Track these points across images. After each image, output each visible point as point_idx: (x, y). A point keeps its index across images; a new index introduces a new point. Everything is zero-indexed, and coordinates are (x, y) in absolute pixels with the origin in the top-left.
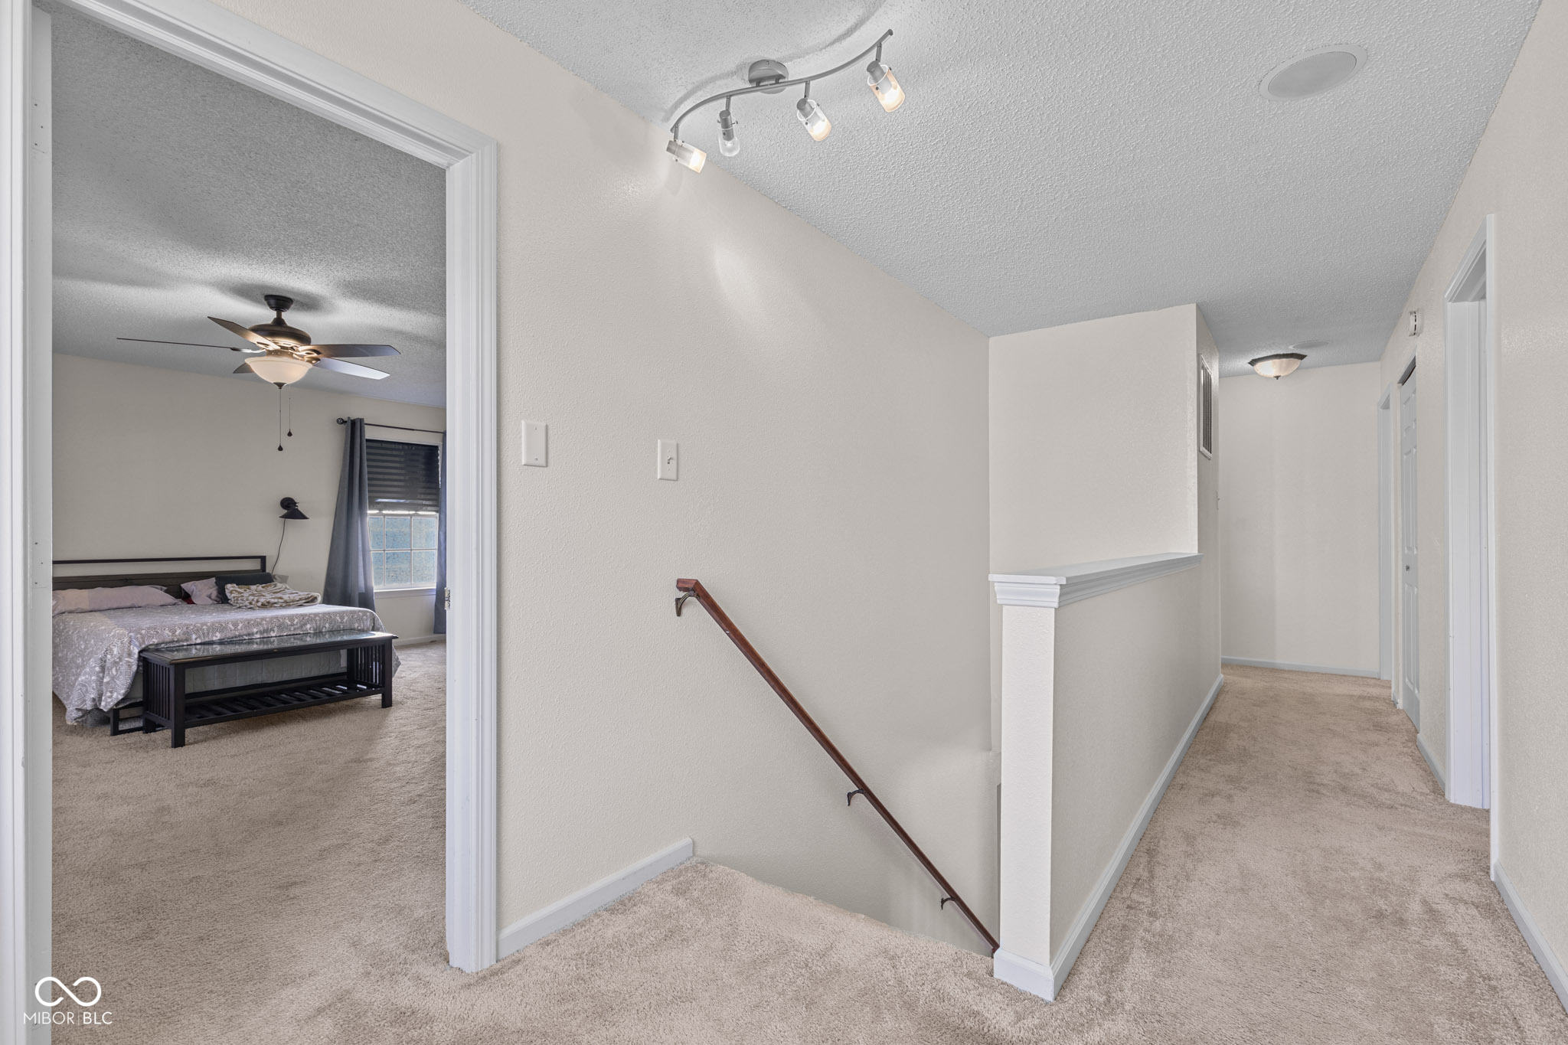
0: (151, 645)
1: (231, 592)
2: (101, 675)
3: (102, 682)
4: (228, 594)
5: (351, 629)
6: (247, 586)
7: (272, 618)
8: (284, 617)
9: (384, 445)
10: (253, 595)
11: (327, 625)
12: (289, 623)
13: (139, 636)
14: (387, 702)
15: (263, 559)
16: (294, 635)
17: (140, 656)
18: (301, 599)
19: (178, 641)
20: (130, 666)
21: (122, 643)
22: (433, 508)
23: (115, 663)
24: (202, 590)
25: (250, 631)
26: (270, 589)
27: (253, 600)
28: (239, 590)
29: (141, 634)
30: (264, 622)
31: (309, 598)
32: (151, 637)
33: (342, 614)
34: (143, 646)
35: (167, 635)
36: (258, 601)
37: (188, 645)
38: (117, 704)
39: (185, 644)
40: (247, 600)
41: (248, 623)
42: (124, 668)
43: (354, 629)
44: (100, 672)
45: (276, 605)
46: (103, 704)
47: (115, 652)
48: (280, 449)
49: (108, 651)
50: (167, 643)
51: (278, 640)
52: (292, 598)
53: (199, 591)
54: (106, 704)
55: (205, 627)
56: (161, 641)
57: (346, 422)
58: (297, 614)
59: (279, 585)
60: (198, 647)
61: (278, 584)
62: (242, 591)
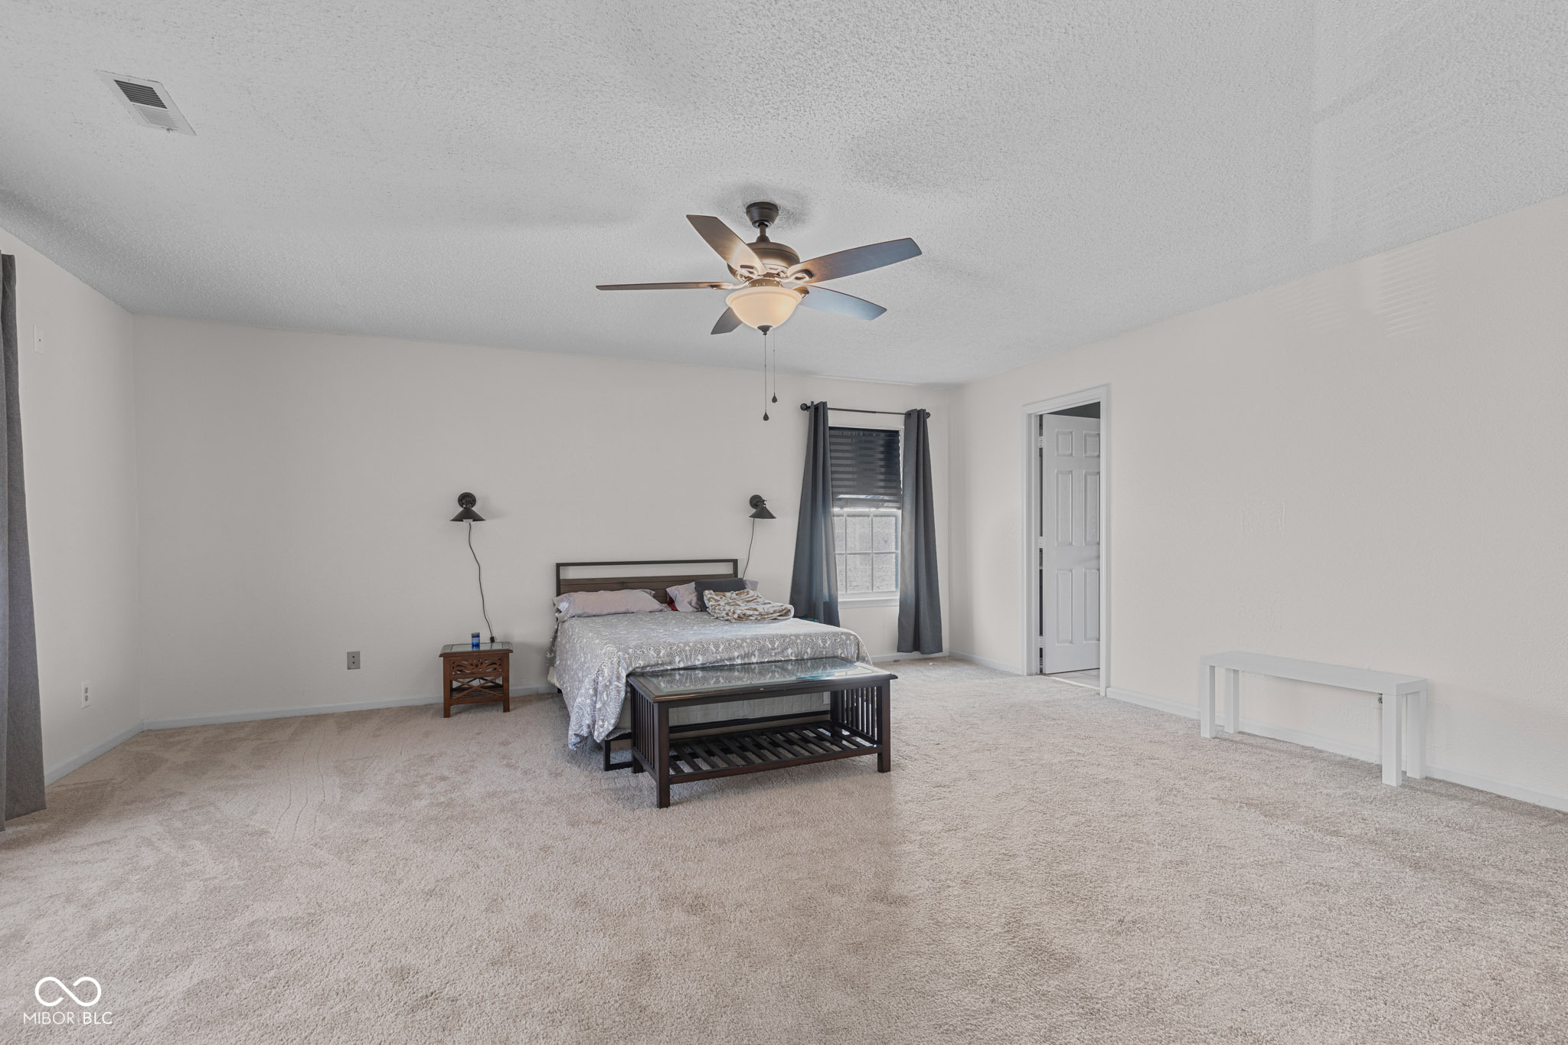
0: (637, 668)
1: (709, 600)
2: (594, 698)
3: (595, 706)
4: (706, 602)
5: (834, 657)
6: (722, 593)
7: (753, 639)
8: (764, 638)
9: (845, 433)
10: (728, 604)
11: (809, 650)
12: (770, 646)
13: (627, 656)
14: (884, 766)
15: (735, 562)
16: (775, 662)
17: (627, 681)
18: (775, 612)
19: (662, 664)
20: (619, 692)
21: (612, 664)
22: (894, 505)
23: (606, 686)
24: (684, 595)
25: (731, 655)
26: (743, 596)
27: (730, 610)
28: (716, 597)
29: (629, 654)
30: (745, 644)
31: (783, 610)
32: (637, 658)
33: (824, 636)
34: (631, 669)
35: (652, 657)
36: (734, 613)
37: (672, 670)
38: (608, 736)
39: (669, 668)
40: (724, 610)
41: (729, 644)
42: (613, 693)
43: (837, 657)
44: (594, 696)
45: (751, 618)
46: (596, 733)
47: (606, 674)
48: (766, 418)
49: (600, 671)
50: (652, 666)
51: (759, 667)
52: (766, 610)
53: (682, 597)
54: (600, 735)
55: (687, 648)
56: (646, 664)
57: (809, 407)
58: (777, 635)
59: (752, 593)
60: (681, 672)
61: (751, 591)
62: (718, 598)
